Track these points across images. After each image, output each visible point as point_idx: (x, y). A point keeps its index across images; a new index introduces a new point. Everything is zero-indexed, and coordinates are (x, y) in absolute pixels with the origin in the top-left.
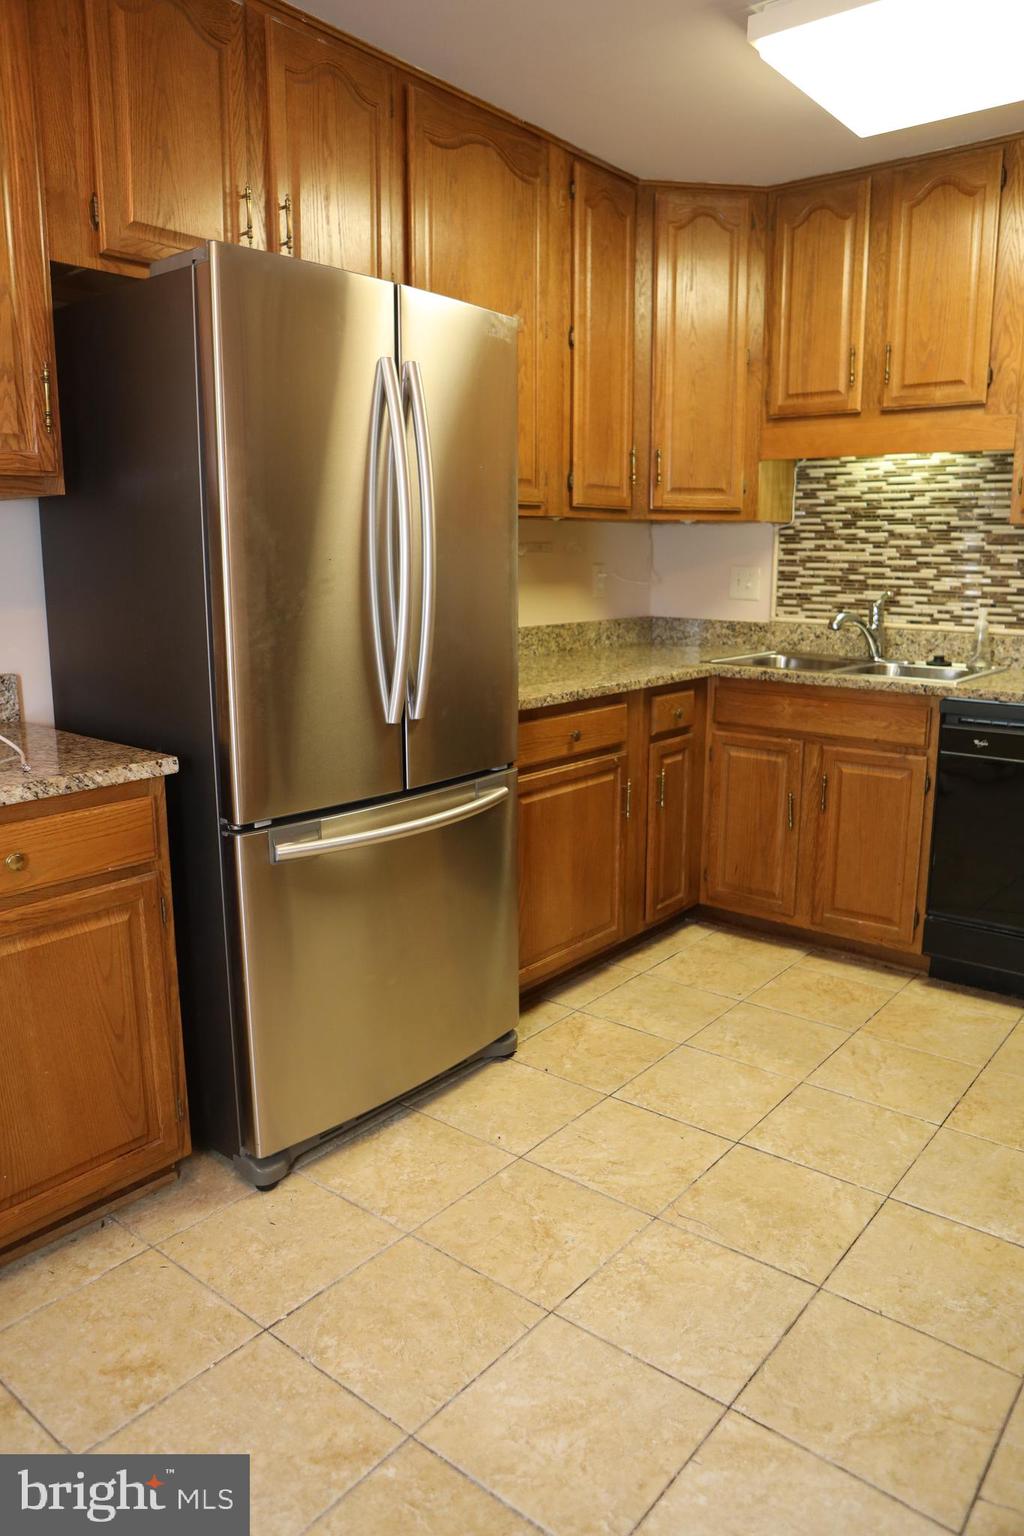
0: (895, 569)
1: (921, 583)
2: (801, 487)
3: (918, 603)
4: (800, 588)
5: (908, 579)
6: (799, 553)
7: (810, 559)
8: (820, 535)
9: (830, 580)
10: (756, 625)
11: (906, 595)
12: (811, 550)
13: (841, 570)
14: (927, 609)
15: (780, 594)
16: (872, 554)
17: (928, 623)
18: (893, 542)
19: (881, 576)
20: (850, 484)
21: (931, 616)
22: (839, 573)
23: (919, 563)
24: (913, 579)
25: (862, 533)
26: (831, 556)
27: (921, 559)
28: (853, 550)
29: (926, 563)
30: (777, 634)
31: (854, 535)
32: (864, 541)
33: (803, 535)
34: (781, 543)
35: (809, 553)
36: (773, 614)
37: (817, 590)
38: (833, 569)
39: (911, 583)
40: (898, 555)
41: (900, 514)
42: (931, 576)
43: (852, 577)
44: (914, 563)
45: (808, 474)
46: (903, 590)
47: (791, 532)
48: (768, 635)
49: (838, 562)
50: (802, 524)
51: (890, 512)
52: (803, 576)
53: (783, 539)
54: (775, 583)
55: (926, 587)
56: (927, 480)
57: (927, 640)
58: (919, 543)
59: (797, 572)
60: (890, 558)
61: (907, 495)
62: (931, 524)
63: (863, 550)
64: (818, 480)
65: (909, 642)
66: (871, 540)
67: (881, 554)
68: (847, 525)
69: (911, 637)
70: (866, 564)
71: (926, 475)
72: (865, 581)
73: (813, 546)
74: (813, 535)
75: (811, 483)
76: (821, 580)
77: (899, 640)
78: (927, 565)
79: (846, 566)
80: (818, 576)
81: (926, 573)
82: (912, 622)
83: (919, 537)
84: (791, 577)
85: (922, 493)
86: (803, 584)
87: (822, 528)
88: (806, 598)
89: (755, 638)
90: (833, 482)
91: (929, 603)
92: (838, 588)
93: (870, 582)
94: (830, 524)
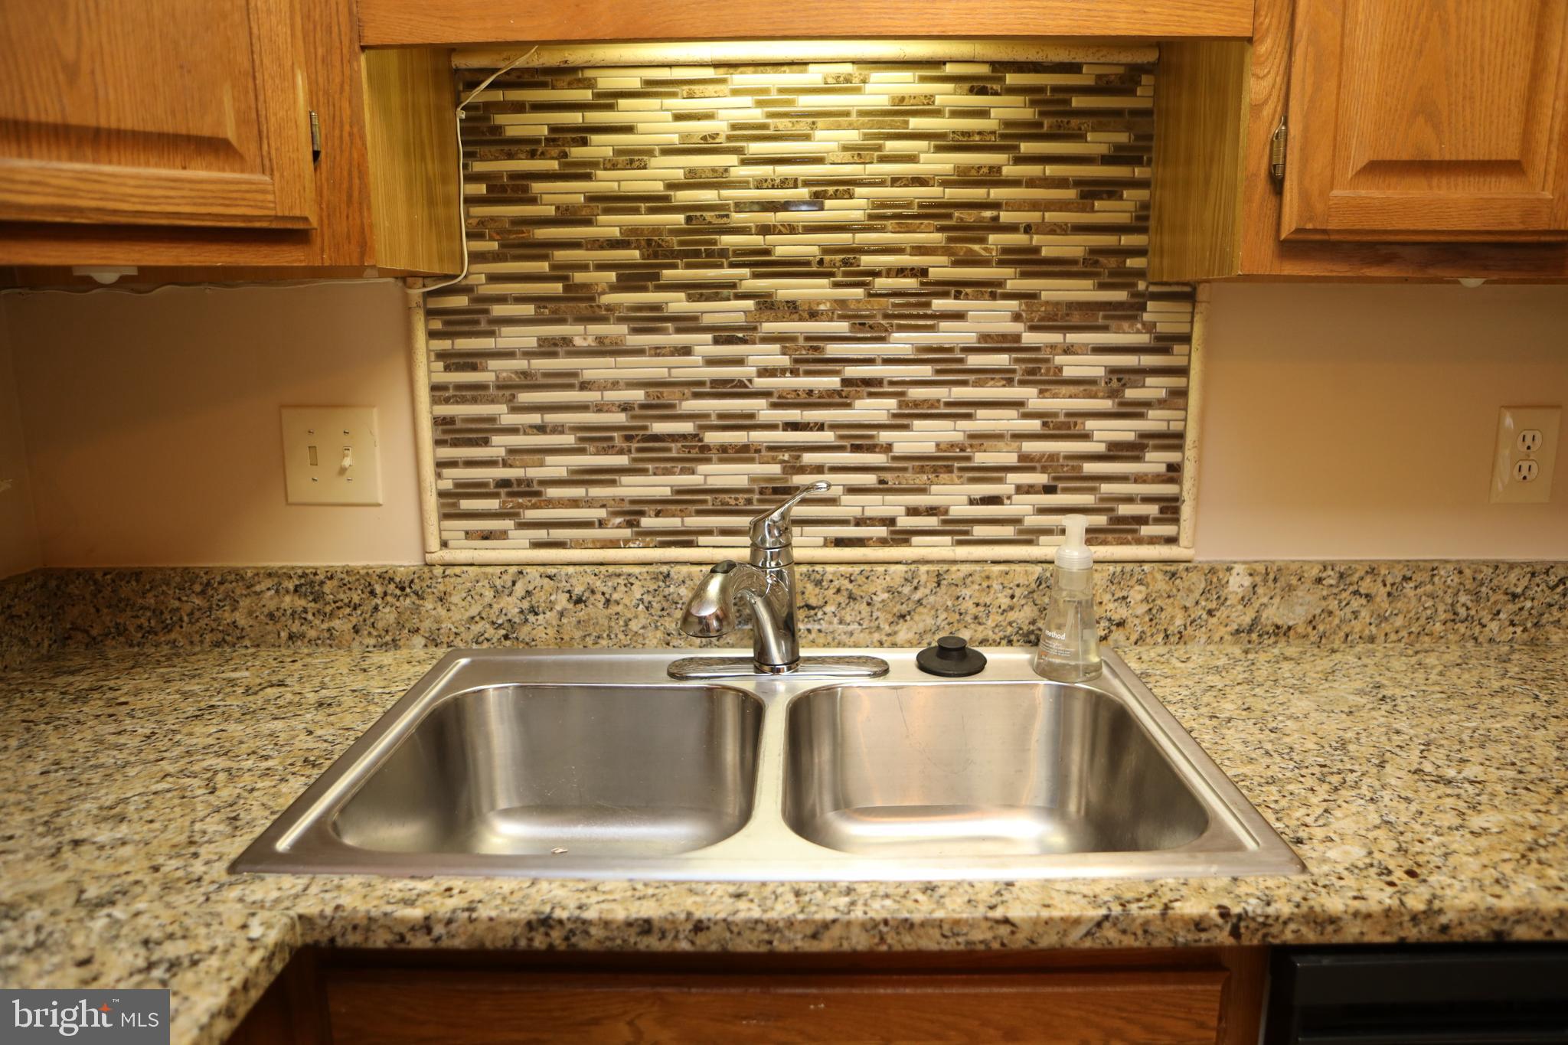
0: (781, 401)
1: (859, 438)
2: (479, 167)
3: (852, 490)
4: (505, 464)
5: (821, 427)
6: (493, 364)
7: (528, 381)
8: (549, 310)
9: (594, 438)
10: (386, 577)
11: (819, 469)
12: (528, 354)
13: (625, 407)
14: (876, 505)
15: (447, 485)
16: (711, 362)
17: (883, 542)
18: (769, 327)
19: (746, 422)
20: (634, 158)
21: (890, 522)
22: (620, 418)
23: (846, 382)
24: (834, 427)
25: (678, 303)
26: (595, 369)
27: (852, 371)
28: (657, 351)
29: (867, 382)
30: (455, 599)
31: (656, 307)
32: (687, 323)
33: (498, 310)
34: (432, 335)
35: (521, 364)
36: (434, 543)
37: (557, 467)
38: (599, 408)
39: (828, 437)
40: (785, 361)
41: (785, 247)
42: (882, 417)
43: (659, 428)
44: (834, 382)
45: (499, 129)
46: (808, 458)
47: (461, 301)
48: (429, 605)
49: (615, 385)
50: (493, 278)
51: (756, 240)
52: (513, 430)
53: (437, 325)
54: (429, 454)
55: (871, 449)
56: (858, 153)
57: (889, 590)
58: (842, 327)
59: (492, 419)
60: (765, 372)
61: (804, 193)
62: (876, 274)
63: (686, 351)
64: (531, 147)
65: (842, 599)
66: (707, 320)
67: (739, 362)
68: (632, 279)
69: (846, 584)
70: (697, 389)
71: (853, 136)
72: (695, 437)
73: (532, 343)
74: (529, 310)
75: (510, 156)
76: (568, 440)
77: (812, 594)
78: (871, 386)
79: (638, 395)
80: (558, 429)
81: (869, 409)
82: (840, 542)
83: (841, 310)
84: (478, 433)
85: (845, 187)
86: (512, 451)
87: (557, 288)
88: (527, 491)
89: (387, 616)
90: (577, 152)
91: (882, 488)
92: (622, 460)
93: (712, 438)
94: (579, 277)
